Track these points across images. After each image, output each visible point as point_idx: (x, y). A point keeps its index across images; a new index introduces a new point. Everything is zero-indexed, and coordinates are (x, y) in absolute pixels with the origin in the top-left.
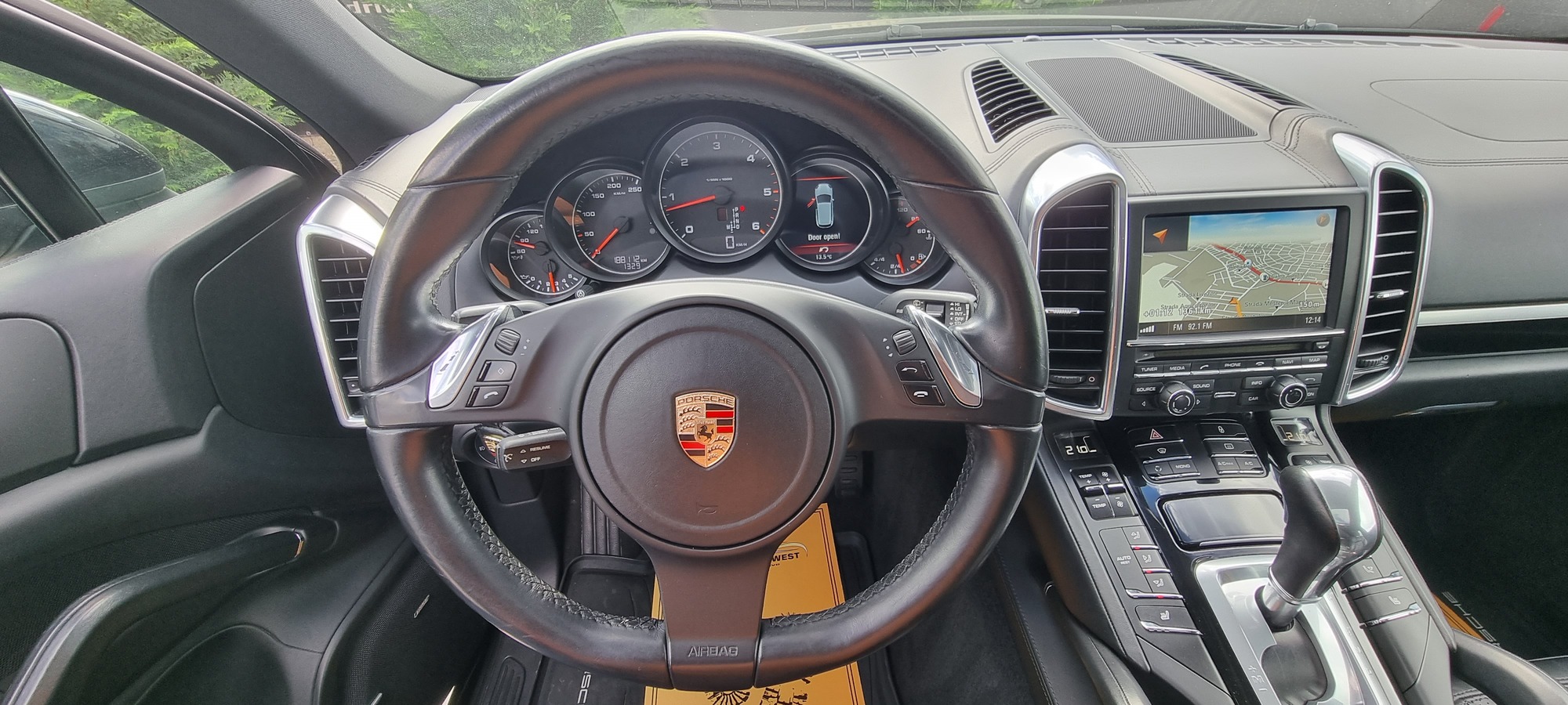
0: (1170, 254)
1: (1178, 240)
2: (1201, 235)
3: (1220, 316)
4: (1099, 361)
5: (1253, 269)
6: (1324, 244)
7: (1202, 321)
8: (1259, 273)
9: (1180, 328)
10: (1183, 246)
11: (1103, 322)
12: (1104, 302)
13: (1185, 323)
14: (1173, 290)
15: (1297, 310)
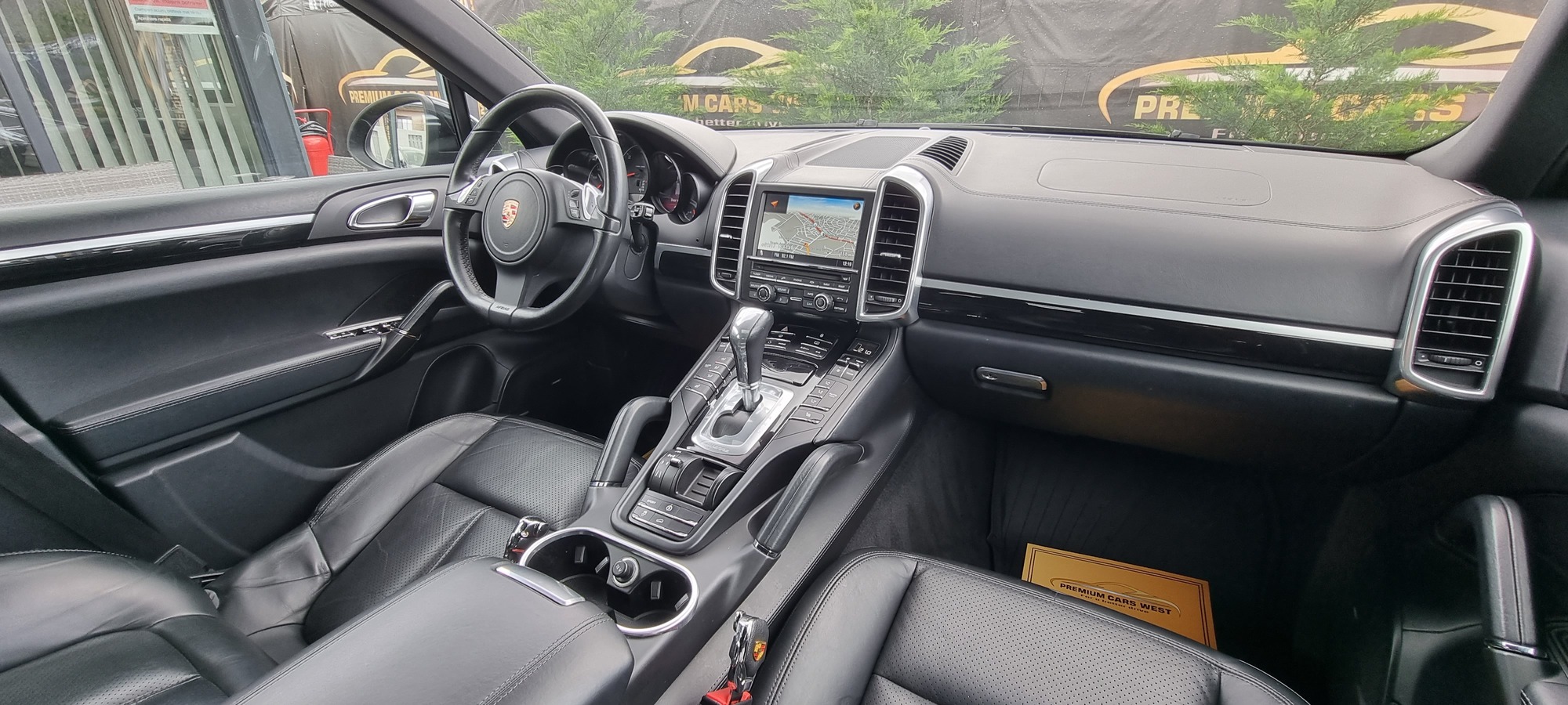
0: (778, 214)
1: (782, 208)
2: (794, 206)
3: (798, 253)
4: (734, 265)
5: (818, 229)
6: (856, 221)
7: (789, 254)
8: (820, 231)
9: (778, 255)
10: (785, 212)
11: (737, 244)
12: (738, 233)
13: (781, 253)
14: (777, 233)
15: (838, 256)
